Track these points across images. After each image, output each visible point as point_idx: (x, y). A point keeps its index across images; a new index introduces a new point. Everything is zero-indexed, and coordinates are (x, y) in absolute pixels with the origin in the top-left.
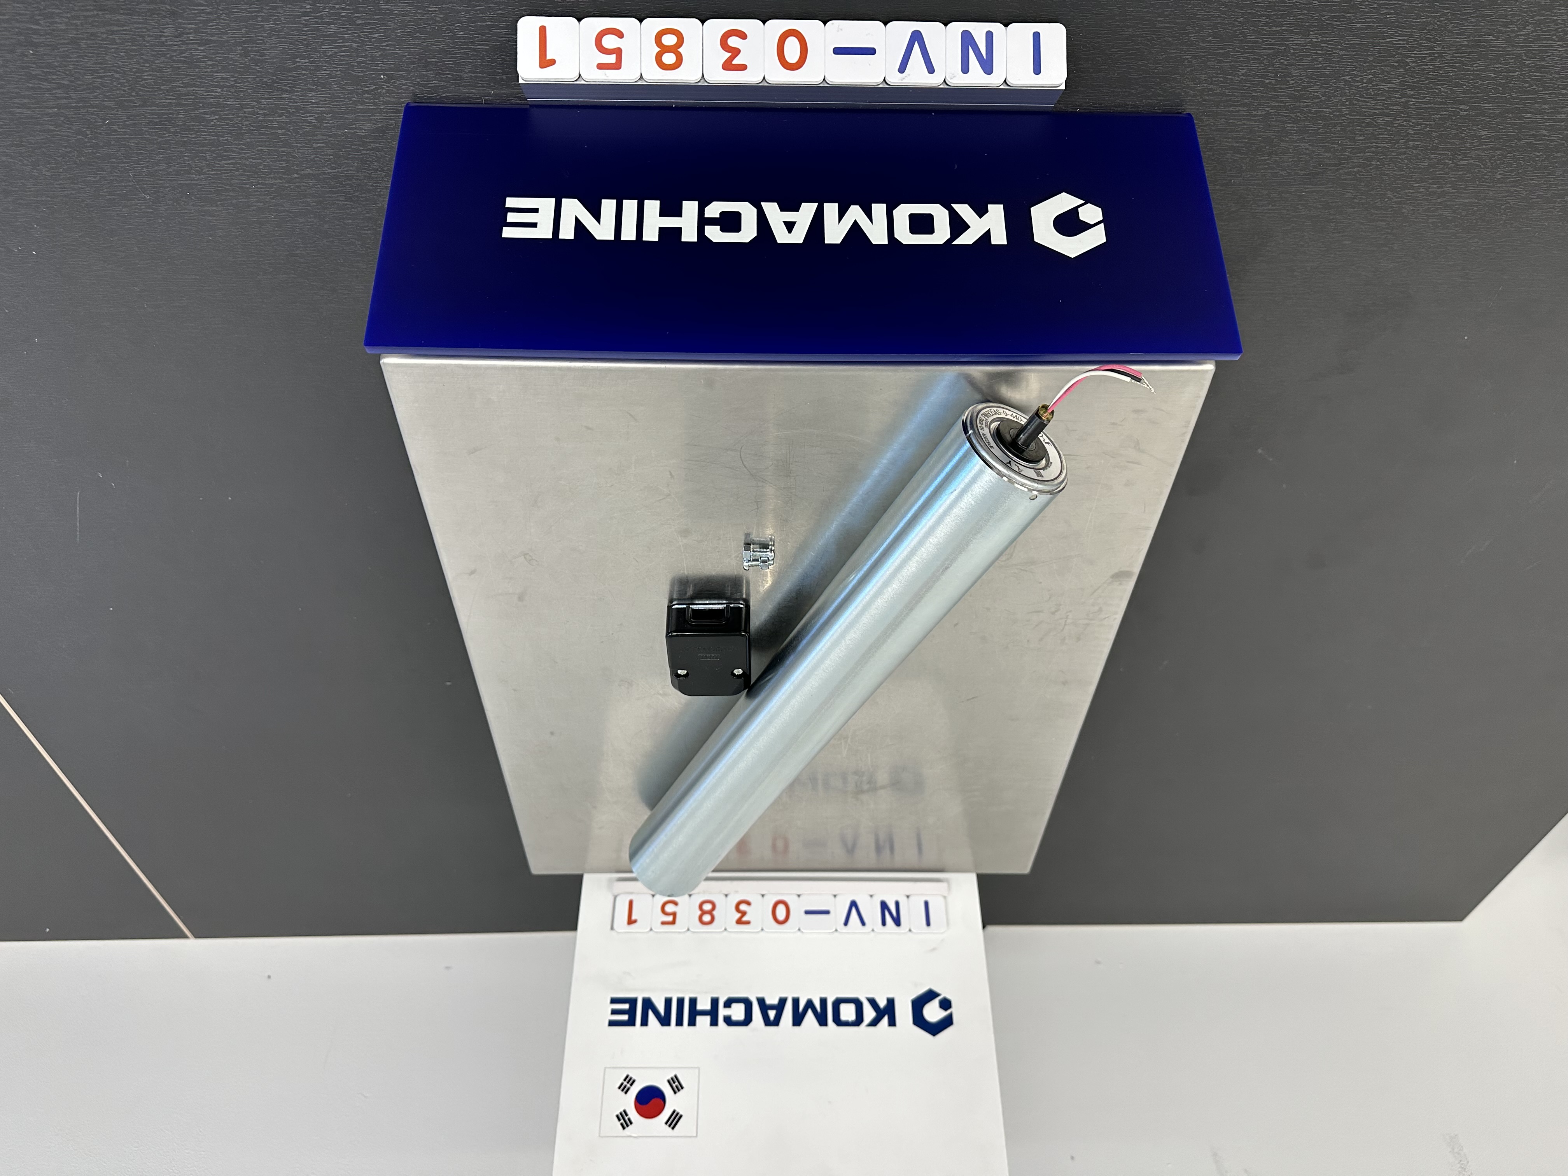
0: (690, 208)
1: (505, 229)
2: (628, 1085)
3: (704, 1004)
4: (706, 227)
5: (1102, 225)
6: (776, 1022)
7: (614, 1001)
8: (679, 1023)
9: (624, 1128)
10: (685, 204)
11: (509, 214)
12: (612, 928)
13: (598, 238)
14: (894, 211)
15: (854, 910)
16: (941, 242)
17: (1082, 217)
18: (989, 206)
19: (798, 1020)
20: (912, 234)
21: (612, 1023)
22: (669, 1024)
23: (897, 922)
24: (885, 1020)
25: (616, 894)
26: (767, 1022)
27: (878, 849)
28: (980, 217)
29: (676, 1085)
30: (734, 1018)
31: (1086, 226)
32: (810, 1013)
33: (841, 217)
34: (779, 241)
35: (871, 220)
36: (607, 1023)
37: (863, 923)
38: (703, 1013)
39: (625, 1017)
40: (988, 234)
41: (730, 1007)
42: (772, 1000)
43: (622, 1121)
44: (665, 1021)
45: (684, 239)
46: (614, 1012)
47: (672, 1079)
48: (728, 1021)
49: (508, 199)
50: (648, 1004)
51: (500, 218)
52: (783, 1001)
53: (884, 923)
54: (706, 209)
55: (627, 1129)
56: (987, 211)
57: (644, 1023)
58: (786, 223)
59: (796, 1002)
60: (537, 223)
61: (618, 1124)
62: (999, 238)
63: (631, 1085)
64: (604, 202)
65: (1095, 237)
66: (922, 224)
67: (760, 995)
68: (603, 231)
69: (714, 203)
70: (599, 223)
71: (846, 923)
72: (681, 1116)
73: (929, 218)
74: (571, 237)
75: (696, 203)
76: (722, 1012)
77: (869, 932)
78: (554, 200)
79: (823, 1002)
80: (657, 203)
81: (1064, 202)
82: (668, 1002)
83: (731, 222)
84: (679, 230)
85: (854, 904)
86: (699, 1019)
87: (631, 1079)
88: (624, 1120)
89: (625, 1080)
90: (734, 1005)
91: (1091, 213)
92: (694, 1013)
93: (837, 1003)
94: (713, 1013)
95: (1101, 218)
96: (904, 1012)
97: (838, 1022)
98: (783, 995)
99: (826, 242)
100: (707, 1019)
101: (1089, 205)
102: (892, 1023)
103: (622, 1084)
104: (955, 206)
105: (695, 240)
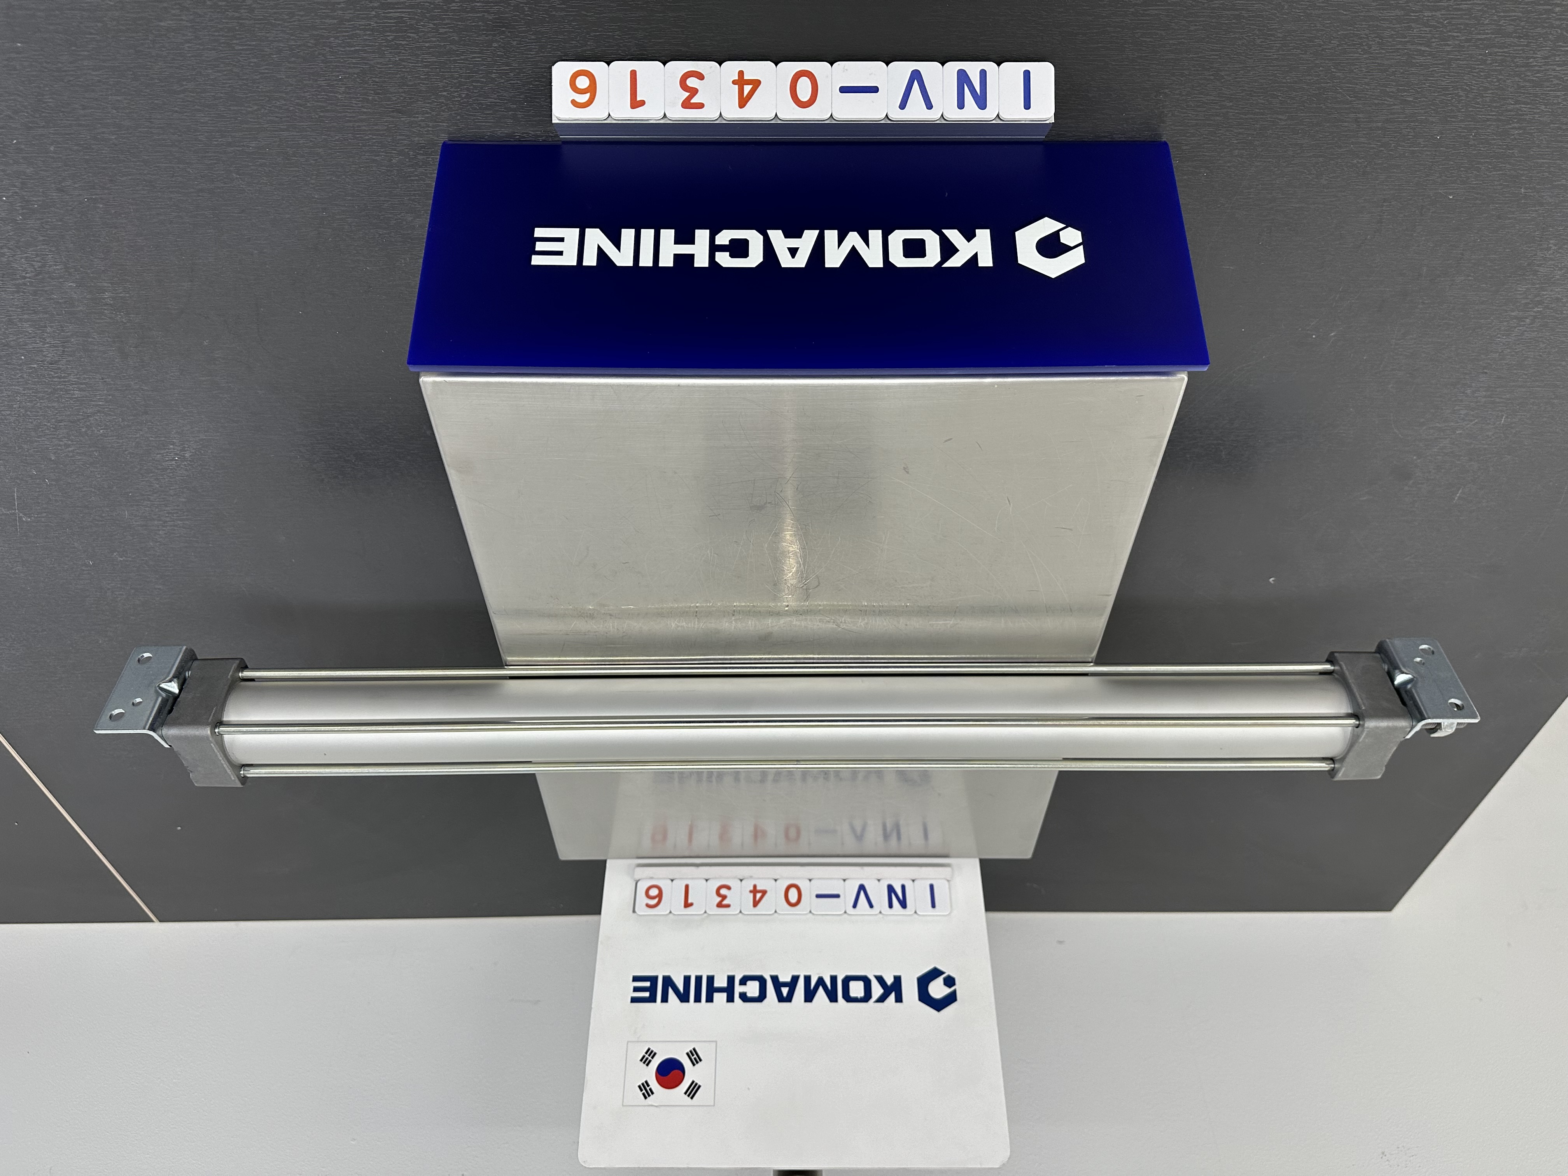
0: (702, 236)
1: (533, 257)
2: (650, 1058)
3: (721, 982)
4: (717, 254)
5: (1082, 247)
6: (789, 998)
7: (636, 979)
8: (698, 999)
9: (646, 1098)
10: (698, 232)
11: (537, 243)
12: (634, 911)
13: (618, 264)
14: (891, 238)
15: (862, 894)
16: (932, 264)
17: (1063, 240)
18: (977, 231)
19: (809, 996)
20: (906, 257)
21: (634, 1000)
22: (688, 1001)
23: (903, 904)
24: (892, 996)
25: (638, 879)
26: (781, 999)
27: (886, 837)
28: (969, 241)
29: (694, 1057)
30: (749, 995)
31: (1067, 249)
32: (821, 989)
33: (841, 241)
34: (783, 266)
35: (868, 245)
36: (629, 1000)
37: (871, 906)
38: (720, 990)
39: (647, 994)
40: (975, 257)
41: (745, 984)
42: (785, 978)
43: (644, 1091)
44: (684, 998)
45: (697, 264)
46: (636, 989)
47: (691, 1051)
48: (744, 997)
49: (536, 229)
50: (668, 982)
51: (529, 246)
52: (795, 979)
53: (891, 906)
54: (717, 237)
55: (649, 1098)
56: (975, 236)
57: (665, 999)
58: (789, 249)
59: (808, 979)
60: (562, 252)
61: (641, 1093)
62: (986, 260)
63: (652, 1058)
64: (624, 231)
65: (1075, 259)
66: (914, 248)
67: (773, 974)
68: (622, 258)
69: (724, 231)
70: (620, 251)
71: (855, 906)
72: (699, 1087)
73: (922, 242)
74: (594, 263)
75: (708, 231)
76: (738, 989)
77: (876, 915)
78: (578, 230)
79: (834, 979)
80: (672, 232)
81: (1046, 226)
82: (687, 979)
83: (739, 248)
84: (692, 256)
85: (862, 888)
86: (716, 996)
87: (652, 1051)
88: (646, 1090)
89: (646, 1053)
90: (749, 983)
91: (1071, 236)
92: (712, 990)
93: (847, 980)
94: (729, 990)
95: (1081, 241)
96: (910, 989)
97: (848, 998)
98: (796, 974)
99: (827, 266)
100: (724, 996)
101: (1070, 229)
102: (899, 999)
103: (644, 1057)
104: (947, 232)
105: (706, 265)
